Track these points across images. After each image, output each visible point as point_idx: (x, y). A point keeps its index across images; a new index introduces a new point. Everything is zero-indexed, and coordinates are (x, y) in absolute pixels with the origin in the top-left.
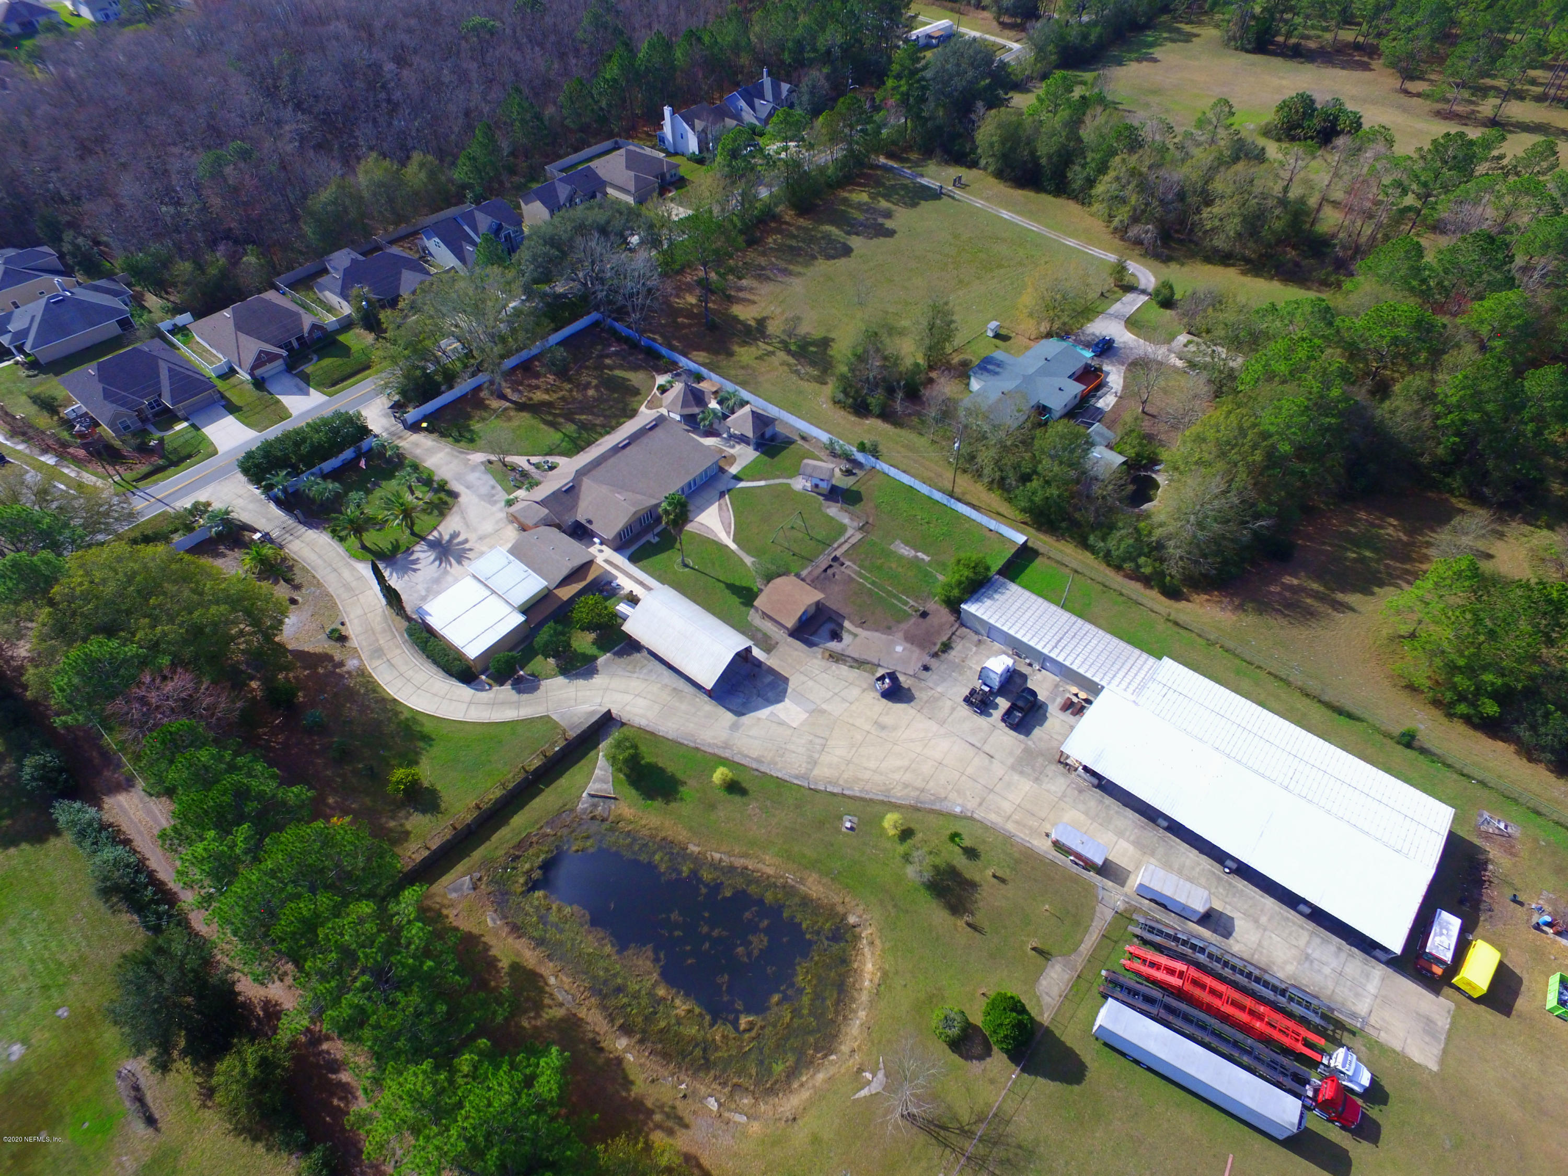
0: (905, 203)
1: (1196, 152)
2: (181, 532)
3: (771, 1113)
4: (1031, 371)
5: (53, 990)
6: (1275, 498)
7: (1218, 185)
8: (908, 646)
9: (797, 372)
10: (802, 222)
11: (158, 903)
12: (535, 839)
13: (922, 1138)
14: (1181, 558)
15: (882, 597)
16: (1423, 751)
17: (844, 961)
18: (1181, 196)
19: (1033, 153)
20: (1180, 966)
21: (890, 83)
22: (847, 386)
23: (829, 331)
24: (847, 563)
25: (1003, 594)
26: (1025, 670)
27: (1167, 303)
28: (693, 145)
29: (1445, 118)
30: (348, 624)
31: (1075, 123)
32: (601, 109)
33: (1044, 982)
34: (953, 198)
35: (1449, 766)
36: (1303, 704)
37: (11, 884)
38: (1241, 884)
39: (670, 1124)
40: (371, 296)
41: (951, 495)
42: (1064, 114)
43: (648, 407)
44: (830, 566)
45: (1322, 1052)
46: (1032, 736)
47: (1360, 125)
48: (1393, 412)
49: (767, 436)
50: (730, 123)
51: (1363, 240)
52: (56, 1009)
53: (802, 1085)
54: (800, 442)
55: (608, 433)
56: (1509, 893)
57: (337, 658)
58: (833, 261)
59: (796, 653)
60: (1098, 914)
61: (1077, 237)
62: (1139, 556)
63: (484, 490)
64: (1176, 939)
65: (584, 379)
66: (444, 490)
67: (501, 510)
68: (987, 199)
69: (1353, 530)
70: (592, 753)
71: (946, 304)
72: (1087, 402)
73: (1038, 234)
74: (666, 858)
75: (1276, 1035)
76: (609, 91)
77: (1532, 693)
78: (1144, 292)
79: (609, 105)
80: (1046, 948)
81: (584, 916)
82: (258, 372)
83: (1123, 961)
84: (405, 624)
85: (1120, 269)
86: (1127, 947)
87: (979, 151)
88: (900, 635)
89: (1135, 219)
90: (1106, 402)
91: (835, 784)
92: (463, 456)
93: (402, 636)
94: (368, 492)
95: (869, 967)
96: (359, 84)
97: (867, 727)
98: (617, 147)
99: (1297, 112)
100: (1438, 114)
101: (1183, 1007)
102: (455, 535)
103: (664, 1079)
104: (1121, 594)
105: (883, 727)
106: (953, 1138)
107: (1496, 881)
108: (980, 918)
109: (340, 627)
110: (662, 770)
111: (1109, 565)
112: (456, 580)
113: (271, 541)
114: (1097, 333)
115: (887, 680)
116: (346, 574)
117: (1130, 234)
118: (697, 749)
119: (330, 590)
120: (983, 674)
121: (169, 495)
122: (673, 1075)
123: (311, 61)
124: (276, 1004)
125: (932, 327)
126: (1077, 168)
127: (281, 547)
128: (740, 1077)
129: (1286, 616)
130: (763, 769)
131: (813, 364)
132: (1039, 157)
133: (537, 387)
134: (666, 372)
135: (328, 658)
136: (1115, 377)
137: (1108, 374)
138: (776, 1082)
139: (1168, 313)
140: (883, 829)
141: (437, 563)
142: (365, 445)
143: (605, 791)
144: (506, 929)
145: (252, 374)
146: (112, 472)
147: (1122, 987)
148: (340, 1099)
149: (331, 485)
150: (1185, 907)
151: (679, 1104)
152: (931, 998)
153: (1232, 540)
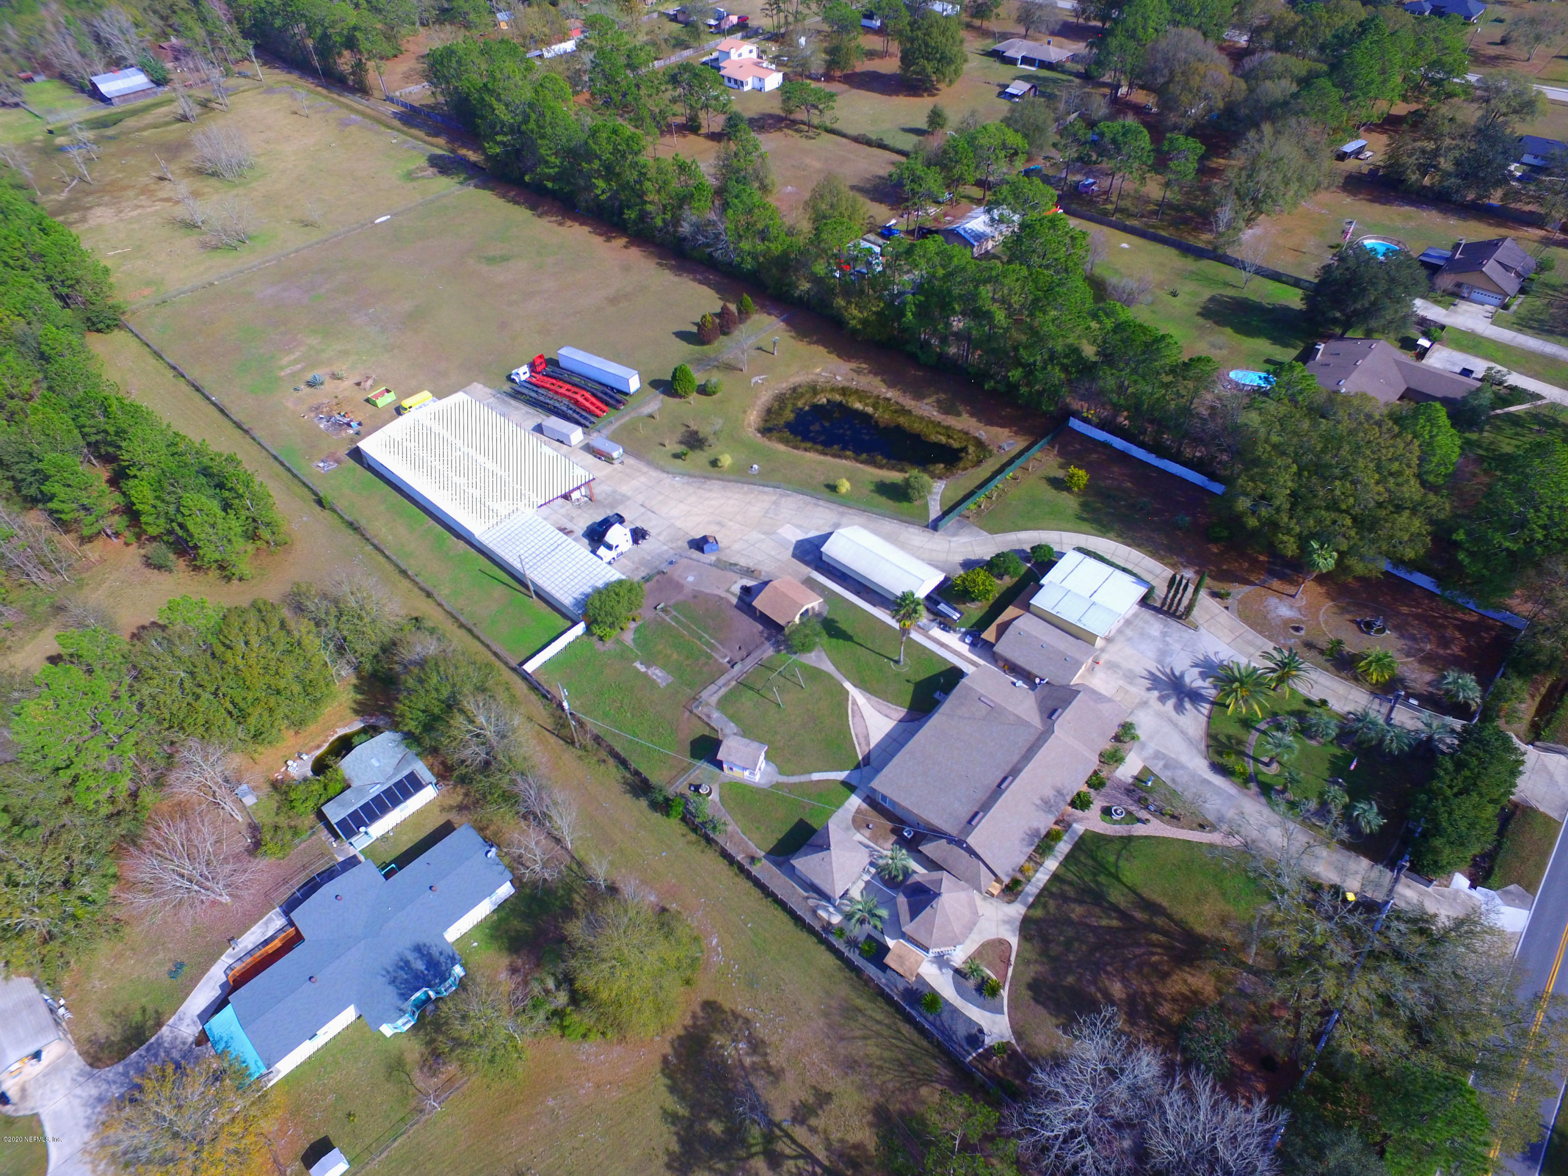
8: (682, 581)
15: (695, 624)
30: (1224, 610)
33: (656, 407)
39: (860, 370)
53: (793, 384)
57: (1207, 579)
66: (1235, 776)
80: (649, 419)
88: (687, 590)
91: (762, 491)
95: (752, 418)
97: (730, 521)
102: (1180, 709)
103: (865, 384)
105: (718, 523)
106: (723, 366)
108: (682, 430)
109: (1227, 604)
110: (888, 498)
118: (863, 511)
122: (860, 386)
128: (825, 386)
130: (813, 500)
151: (856, 377)
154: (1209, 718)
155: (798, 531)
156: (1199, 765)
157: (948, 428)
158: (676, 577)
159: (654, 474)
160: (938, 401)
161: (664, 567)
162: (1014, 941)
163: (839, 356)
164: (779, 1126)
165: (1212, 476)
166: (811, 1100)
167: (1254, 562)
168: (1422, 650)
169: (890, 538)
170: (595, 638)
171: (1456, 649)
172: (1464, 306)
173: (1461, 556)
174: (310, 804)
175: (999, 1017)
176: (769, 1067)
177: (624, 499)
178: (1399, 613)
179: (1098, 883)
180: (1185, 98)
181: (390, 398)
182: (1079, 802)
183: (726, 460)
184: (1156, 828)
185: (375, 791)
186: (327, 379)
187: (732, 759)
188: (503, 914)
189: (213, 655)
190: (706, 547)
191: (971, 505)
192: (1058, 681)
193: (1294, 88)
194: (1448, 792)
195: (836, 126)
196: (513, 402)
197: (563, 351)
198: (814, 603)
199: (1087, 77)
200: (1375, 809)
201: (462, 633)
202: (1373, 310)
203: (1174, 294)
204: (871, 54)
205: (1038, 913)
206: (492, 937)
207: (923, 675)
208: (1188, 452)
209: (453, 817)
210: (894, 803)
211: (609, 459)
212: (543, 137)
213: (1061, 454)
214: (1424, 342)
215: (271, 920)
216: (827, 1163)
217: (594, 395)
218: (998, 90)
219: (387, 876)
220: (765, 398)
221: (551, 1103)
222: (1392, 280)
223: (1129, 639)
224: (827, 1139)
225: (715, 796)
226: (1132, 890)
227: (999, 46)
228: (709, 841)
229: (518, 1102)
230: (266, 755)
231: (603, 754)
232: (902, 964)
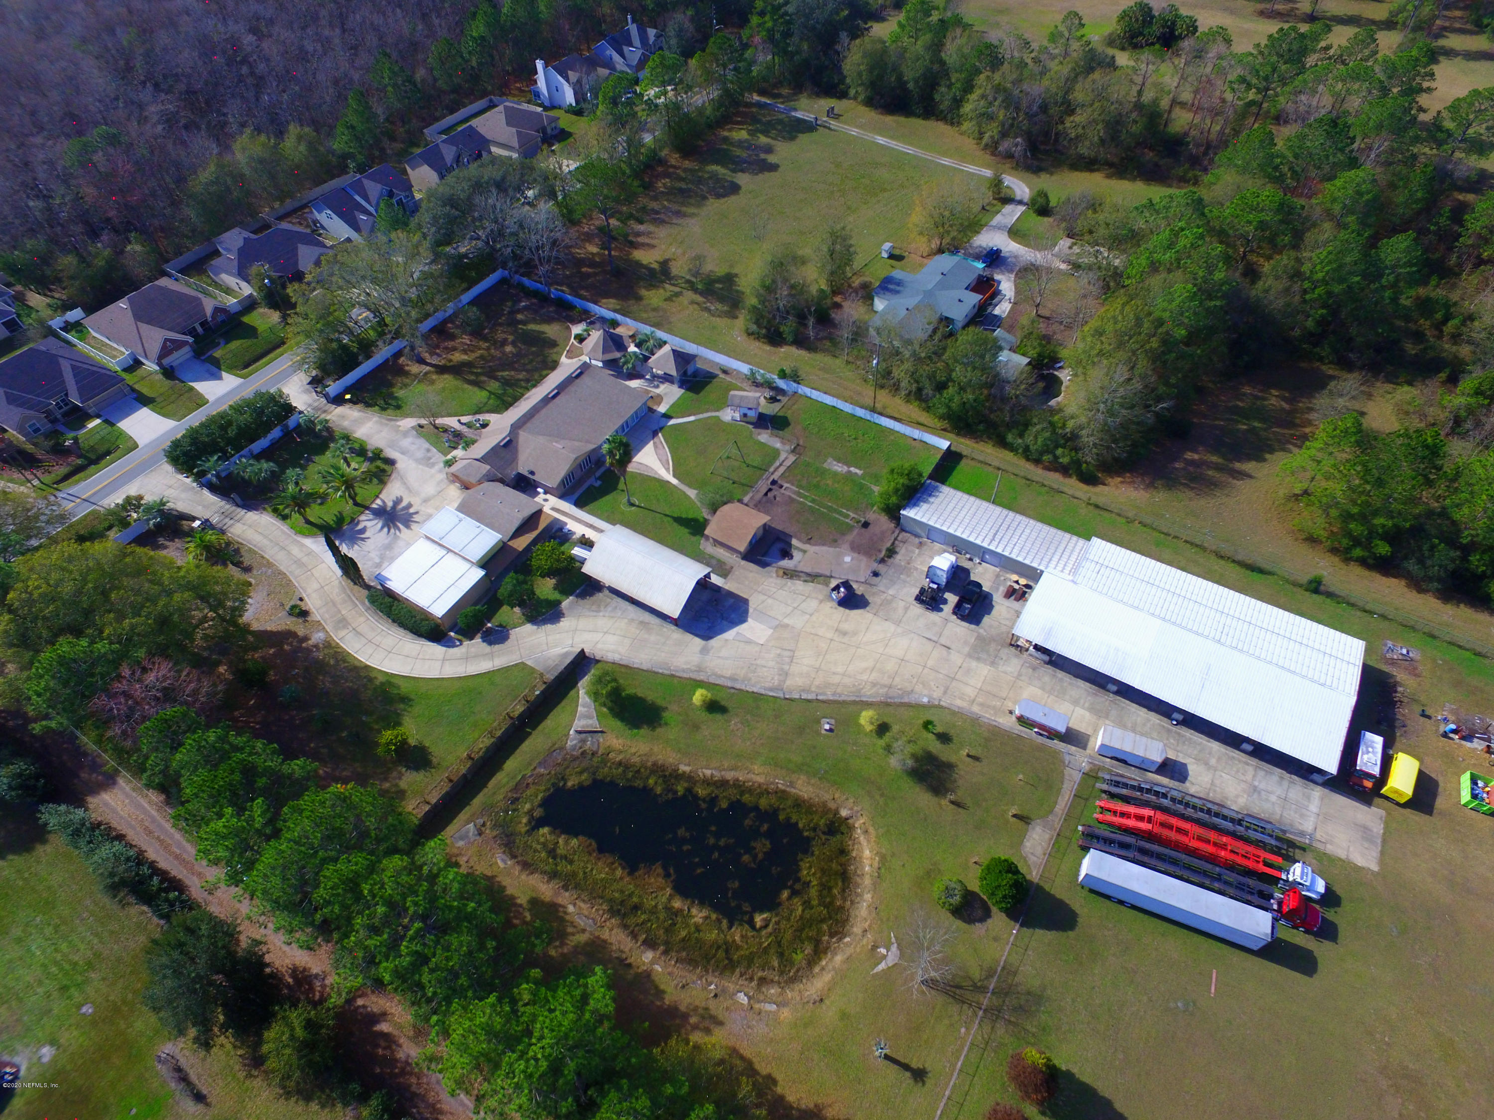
0: (783, 138)
1: (1054, 65)
2: (115, 529)
3: (798, 998)
4: (930, 287)
5: (72, 990)
6: (1173, 381)
7: (1079, 95)
8: (856, 555)
9: (707, 310)
10: (687, 164)
11: (167, 890)
12: (530, 780)
13: (940, 999)
14: (1095, 445)
15: (823, 513)
16: (1330, 595)
17: (843, 851)
18: (1044, 108)
19: (900, 77)
20: (1147, 812)
21: (755, 20)
22: (758, 316)
23: (731, 266)
24: (786, 485)
25: (937, 497)
26: (966, 564)
27: (1044, 211)
28: (569, 97)
29: (1269, 17)
30: (306, 598)
31: (937, 46)
32: (473, 68)
33: (1028, 844)
34: (829, 129)
35: (1353, 605)
36: (1218, 565)
37: (7, 894)
38: (1188, 733)
39: (706, 1023)
40: (272, 274)
41: (873, 410)
42: (926, 38)
43: (567, 357)
44: (770, 490)
45: (1280, 869)
46: (982, 624)
47: (1196, 29)
48: (1267, 291)
49: (689, 372)
50: (603, 72)
51: (1213, 136)
52: (79, 1007)
53: (823, 969)
54: (722, 376)
55: (534, 386)
56: (1418, 709)
57: (301, 632)
58: (723, 200)
59: (751, 575)
60: (1067, 777)
61: (950, 157)
62: (1057, 447)
63: (420, 454)
64: (1141, 789)
65: (500, 336)
66: (380, 459)
67: (440, 471)
68: (860, 127)
69: (1240, 404)
70: (572, 693)
71: (843, 228)
72: (986, 310)
73: (916, 157)
74: (660, 781)
75: (1239, 860)
76: (478, 49)
77: (1418, 531)
78: (1020, 202)
79: (480, 64)
80: (1025, 814)
81: (590, 845)
82: (166, 361)
83: (1095, 815)
84: (365, 592)
85: (997, 184)
86: (1098, 803)
87: (848, 80)
88: (846, 547)
89: (1004, 135)
90: (1002, 309)
91: (808, 691)
92: (393, 423)
93: (363, 604)
94: (303, 468)
95: (867, 853)
96: (219, 59)
97: (830, 635)
98: (492, 106)
99: (1137, 20)
100: (1262, 14)
101: (1156, 848)
102: (398, 501)
103: (694, 982)
104: (1044, 485)
105: (845, 634)
106: (968, 995)
107: (1405, 700)
108: (960, 794)
109: (299, 602)
110: (642, 700)
111: (1028, 459)
112: (409, 545)
113: (212, 527)
114: (984, 245)
115: (842, 590)
116: (296, 551)
117: (1001, 148)
118: (673, 676)
119: (282, 568)
120: (931, 573)
121: (95, 494)
122: (701, 978)
123: (163, 38)
124: (305, 969)
125: (832, 253)
126: (943, 89)
127: (223, 532)
128: (763, 970)
129: (1192, 489)
130: (738, 686)
131: (722, 299)
132: (906, 83)
133: (454, 349)
134: (580, 322)
135: (293, 634)
136: (1007, 285)
137: (999, 282)
138: (798, 971)
139: (1046, 220)
140: (860, 725)
141: (386, 530)
142: (291, 422)
143: (591, 726)
144: (518, 868)
145: (159, 364)
146: (30, 477)
147: (1098, 838)
148: (385, 1048)
149: (265, 465)
150: (1144, 760)
151: (712, 1004)
152: (928, 873)
153: (1138, 423)
155: (748, 635)
156: (404, 464)
158: (864, 558)
161: (881, 568)
162: (564, 359)
205: (545, 372)
207: (609, 497)
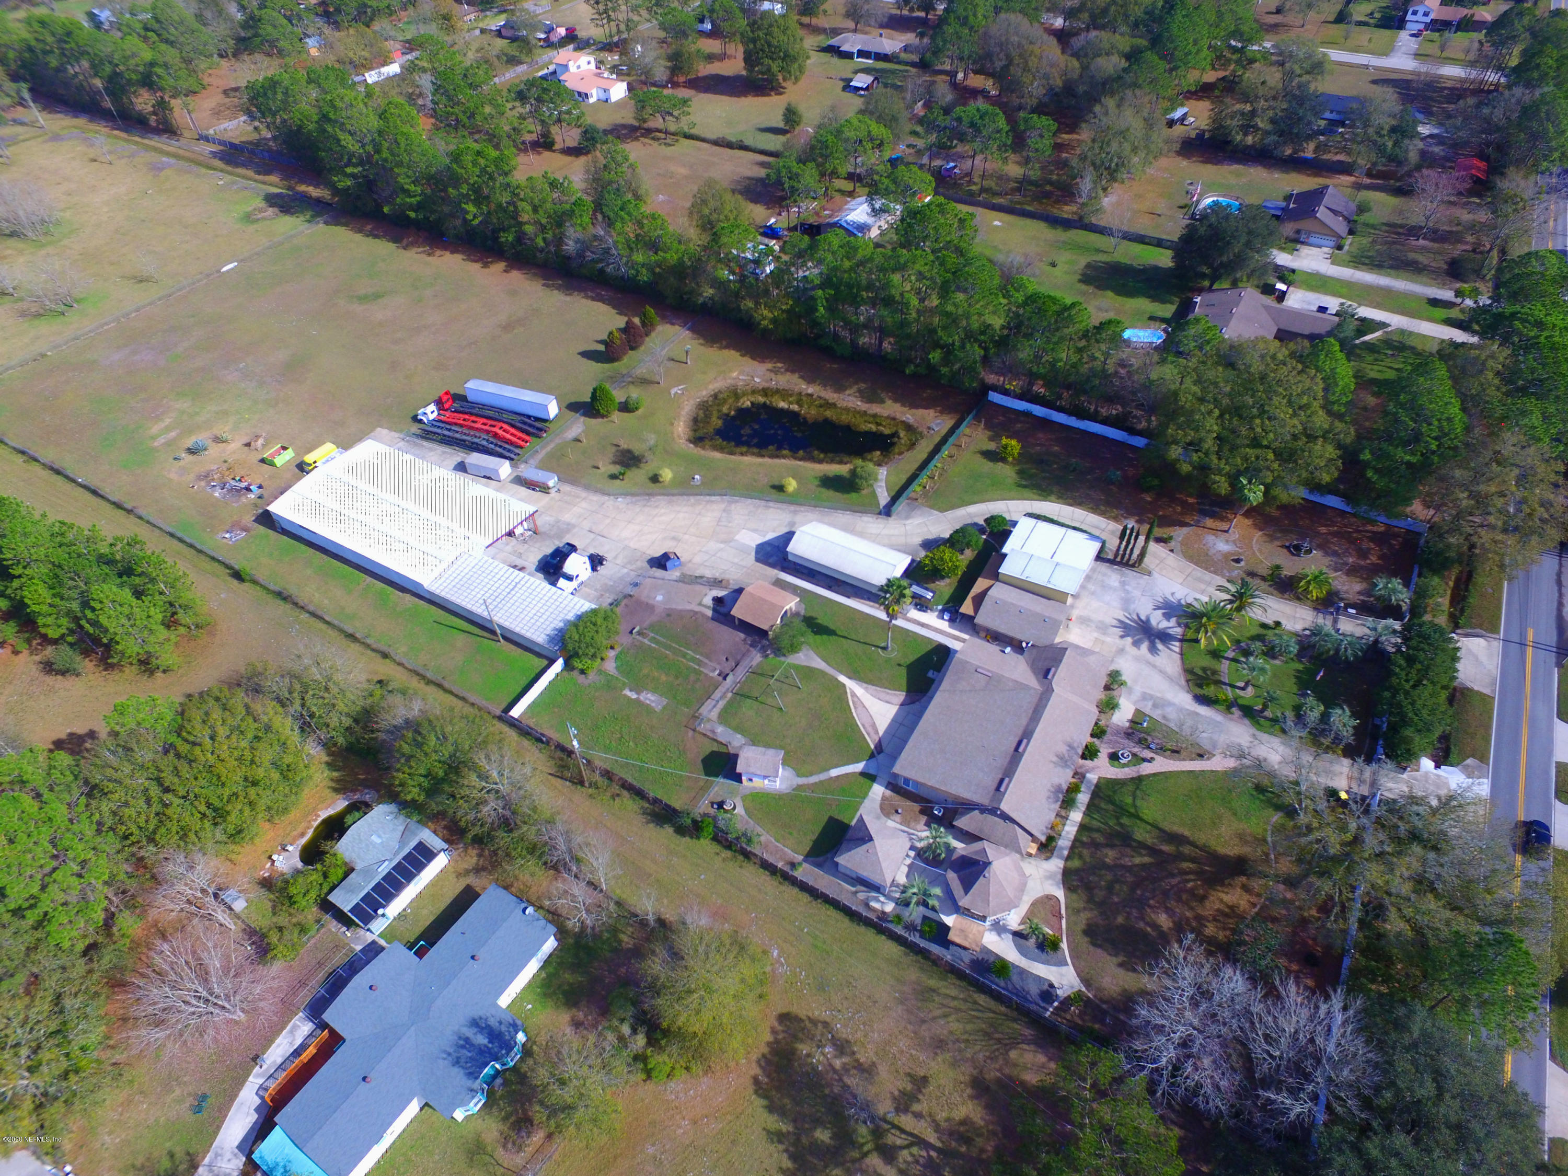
8: (651, 602)
15: (676, 642)
25: (553, 630)
30: (1169, 553)
88: (658, 610)
91: (707, 501)
97: (686, 535)
102: (1154, 650)
110: (835, 491)
128: (746, 389)
141: (1143, 618)
144: (897, 416)
152: (645, 419)
154: (1182, 654)
155: (755, 536)
156: (1183, 699)
157: (875, 416)
158: (643, 598)
159: (596, 498)
160: (860, 391)
161: (629, 590)
162: (1060, 894)
163: (753, 358)
164: (886, 1121)
165: (1132, 431)
166: (909, 1087)
167: (1184, 504)
168: (1346, 564)
169: (846, 529)
170: (575, 673)
171: (1374, 559)
172: (1305, 250)
173: (1370, 474)
174: (313, 894)
175: (1064, 969)
176: (860, 1065)
177: (569, 527)
178: (1319, 533)
179: (1121, 825)
180: (1026, 79)
181: (289, 455)
182: (1089, 753)
183: (667, 475)
184: (1161, 764)
185: (384, 869)
186: (209, 443)
187: (752, 770)
188: (551, 970)
189: (178, 756)
190: (668, 564)
191: (916, 487)
192: (1041, 643)
193: (1124, 64)
194: (1407, 686)
195: (694, 131)
196: (425, 443)
197: (471, 385)
198: (792, 604)
199: (923, 65)
200: (1348, 713)
201: (431, 689)
202: (1238, 261)
203: (1053, 265)
204: (711, 58)
205: (1076, 863)
206: (546, 995)
207: (912, 658)
208: (1104, 411)
209: (471, 880)
210: (916, 783)
211: (545, 489)
212: (400, 164)
213: (988, 426)
214: (1281, 286)
215: (295, 1027)
216: (939, 1144)
217: (513, 426)
218: (842, 84)
219: (420, 954)
220: (688, 408)
221: (651, 1150)
222: (1250, 232)
223: (1093, 593)
224: (934, 1121)
225: (740, 810)
226: (1155, 826)
227: (834, 41)
228: (747, 855)
229: (615, 1158)
230: (245, 853)
231: (616, 789)
232: (966, 938)
